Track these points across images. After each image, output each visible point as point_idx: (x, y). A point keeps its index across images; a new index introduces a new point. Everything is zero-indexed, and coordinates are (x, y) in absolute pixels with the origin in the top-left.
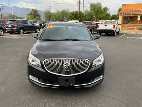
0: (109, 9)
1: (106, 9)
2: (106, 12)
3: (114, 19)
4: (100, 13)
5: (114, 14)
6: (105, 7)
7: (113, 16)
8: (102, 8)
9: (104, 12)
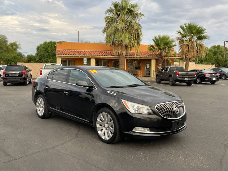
0: (19, 46)
1: (14, 46)
2: (15, 50)
3: (32, 61)
4: (5, 51)
5: (30, 54)
6: (12, 42)
7: (29, 56)
8: (9, 43)
9: (12, 51)
